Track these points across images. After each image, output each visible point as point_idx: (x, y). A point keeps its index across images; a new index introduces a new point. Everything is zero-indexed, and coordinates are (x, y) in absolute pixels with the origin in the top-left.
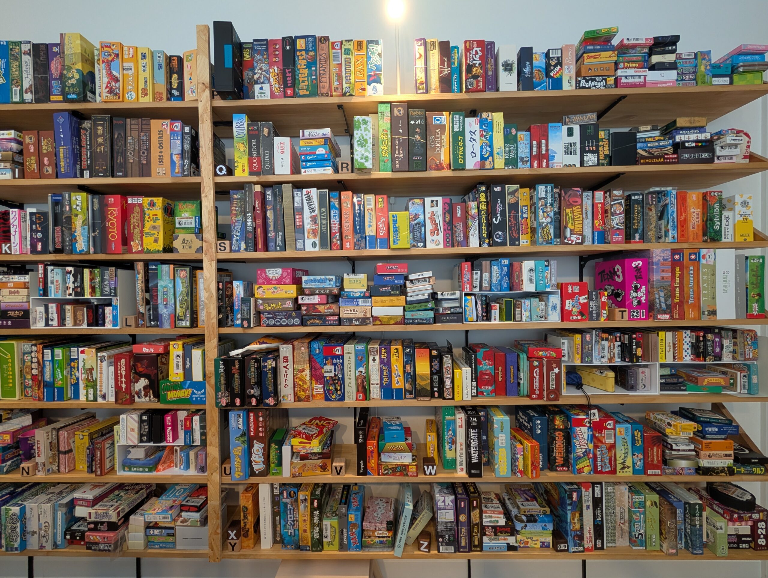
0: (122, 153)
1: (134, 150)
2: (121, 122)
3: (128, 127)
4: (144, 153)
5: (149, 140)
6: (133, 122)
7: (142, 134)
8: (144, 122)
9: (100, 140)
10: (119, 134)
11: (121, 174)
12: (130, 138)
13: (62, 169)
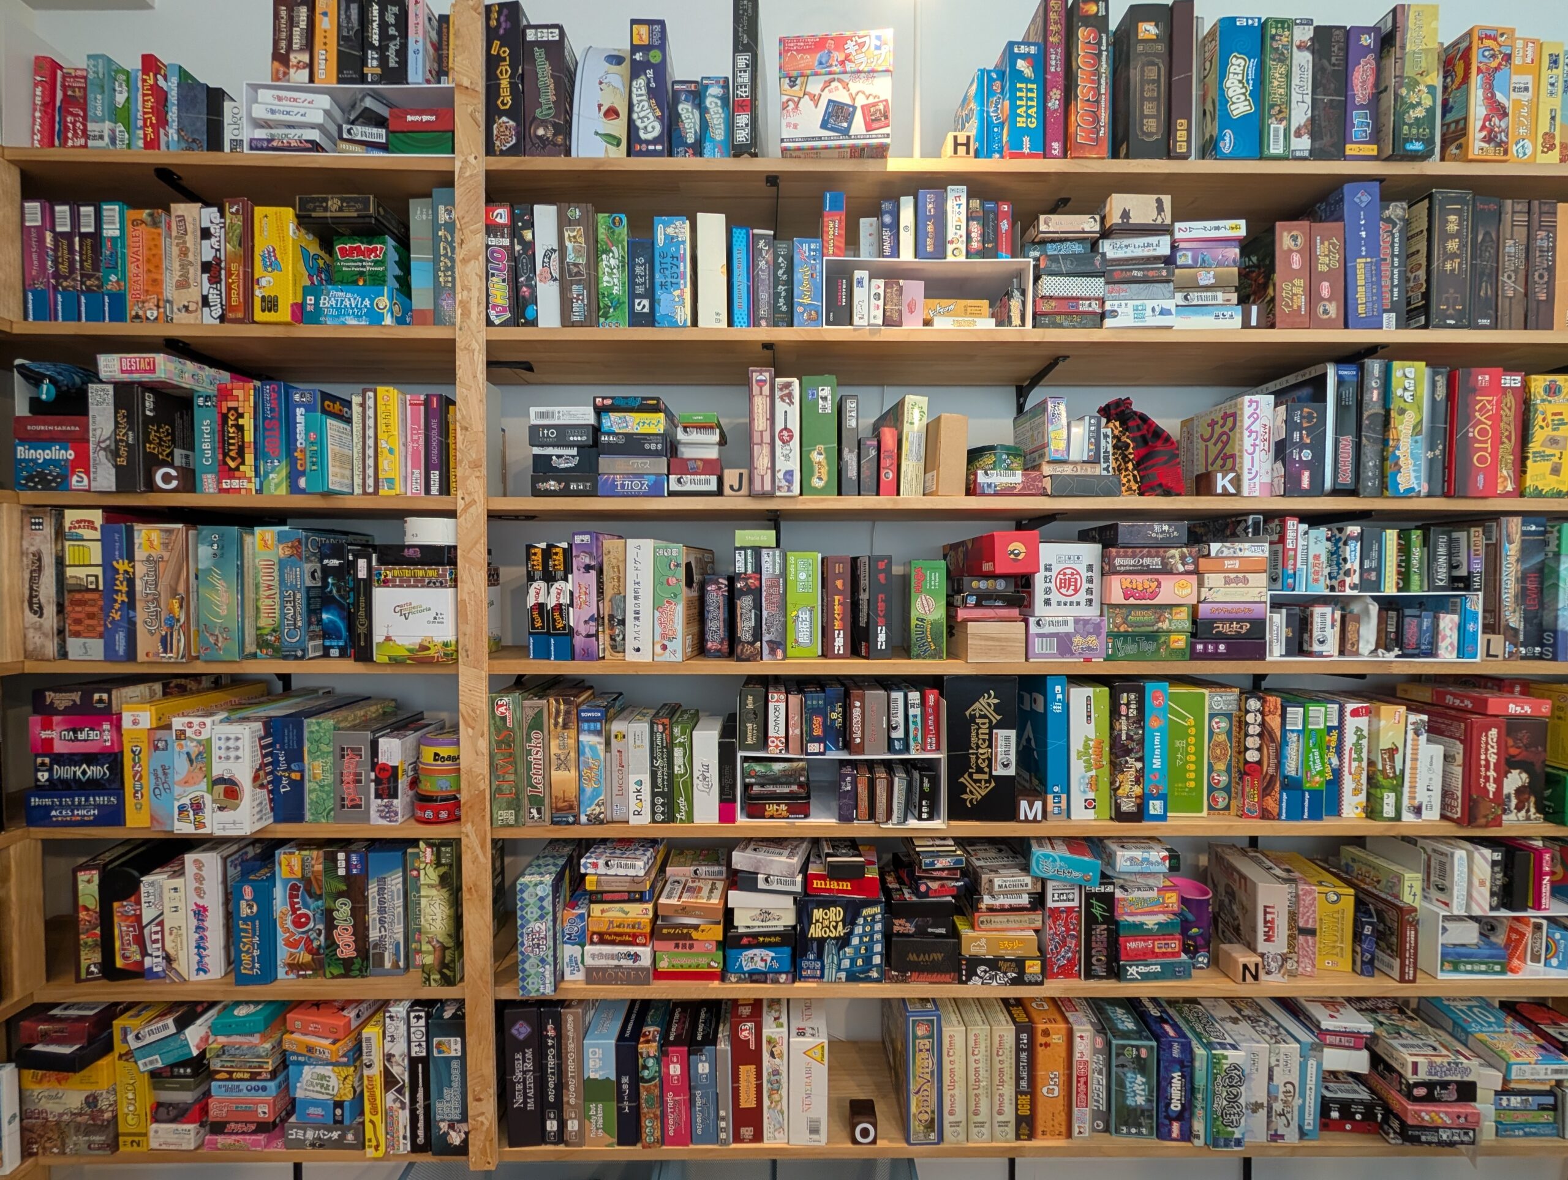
0: (1490, 276)
1: (1516, 271)
2: (1493, 207)
3: (1507, 218)
4: (1541, 276)
5: (1554, 249)
6: (1518, 208)
7: (1542, 234)
8: (1545, 208)
9: (1453, 245)
10: (1487, 234)
11: (1486, 322)
12: (1510, 242)
13: (1361, 309)
